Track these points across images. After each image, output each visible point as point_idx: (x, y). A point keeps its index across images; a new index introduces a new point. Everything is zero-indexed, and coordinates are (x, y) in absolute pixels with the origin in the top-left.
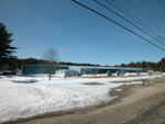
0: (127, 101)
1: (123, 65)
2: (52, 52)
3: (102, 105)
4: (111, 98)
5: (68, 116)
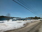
1: (27, 18)
2: (9, 14)
4: (24, 26)
5: (13, 31)
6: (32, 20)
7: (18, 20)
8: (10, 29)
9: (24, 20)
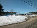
0: (29, 21)
3: (24, 22)
5: (16, 24)
6: (33, 15)
7: (20, 15)
8: (14, 23)
9: (25, 15)
